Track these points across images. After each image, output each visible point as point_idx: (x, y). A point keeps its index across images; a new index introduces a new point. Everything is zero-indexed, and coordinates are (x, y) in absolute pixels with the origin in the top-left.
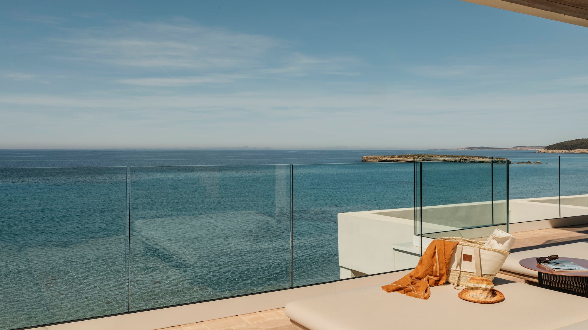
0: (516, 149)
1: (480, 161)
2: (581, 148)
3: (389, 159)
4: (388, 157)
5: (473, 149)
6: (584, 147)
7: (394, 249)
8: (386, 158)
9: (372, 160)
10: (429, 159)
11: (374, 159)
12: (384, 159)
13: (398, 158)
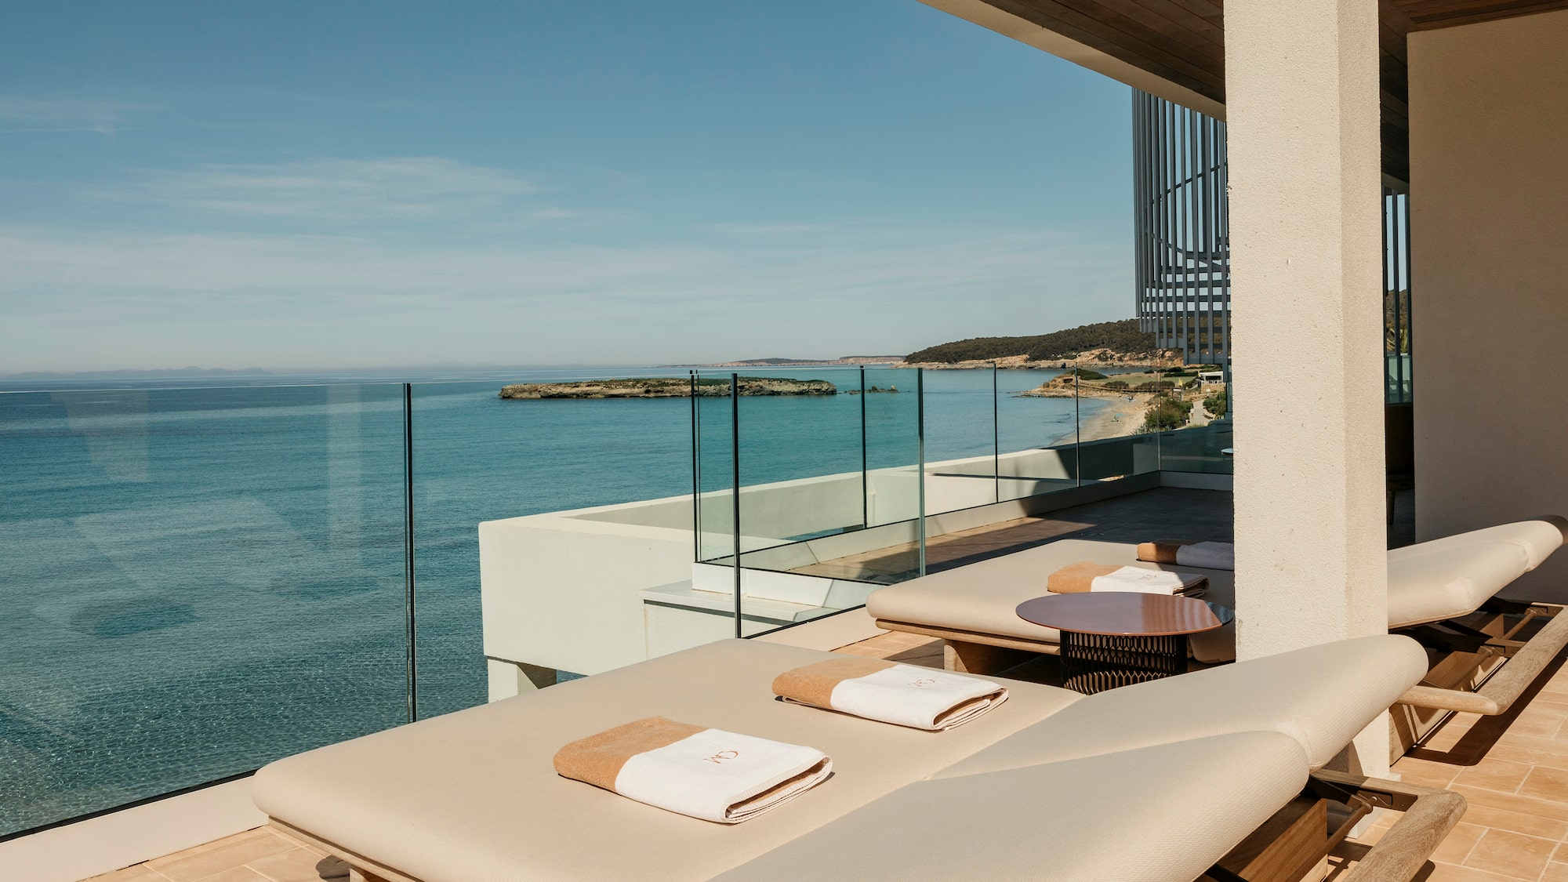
0: (846, 361)
1: (773, 391)
2: (974, 358)
3: (568, 390)
4: (563, 385)
5: (756, 364)
6: (980, 356)
7: (646, 602)
8: (560, 389)
9: (525, 395)
10: (659, 389)
11: (530, 392)
12: (555, 391)
13: (587, 388)
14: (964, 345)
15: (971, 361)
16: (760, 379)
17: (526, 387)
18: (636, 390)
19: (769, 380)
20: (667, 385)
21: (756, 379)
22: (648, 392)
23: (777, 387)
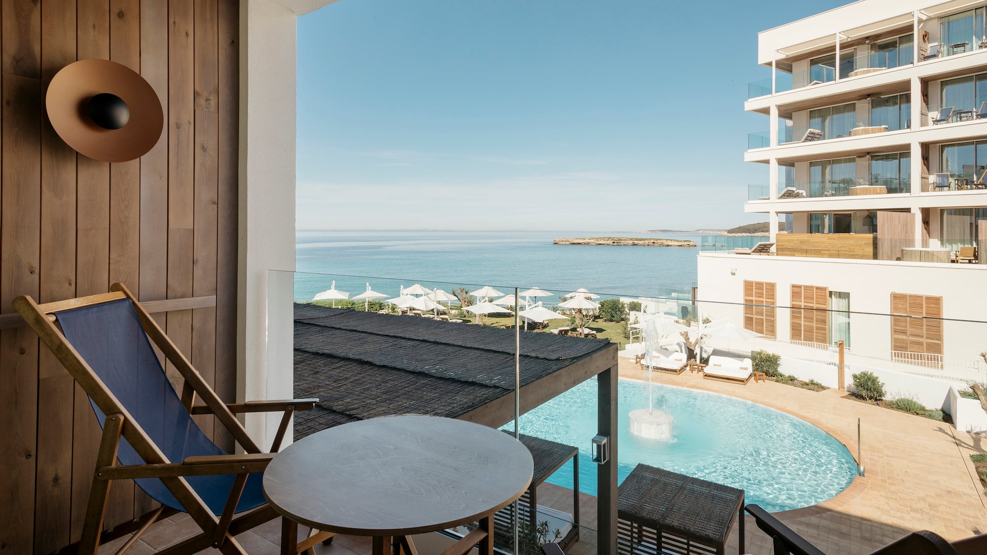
1: (668, 245)
3: (581, 241)
4: (579, 239)
5: (656, 232)
8: (578, 241)
9: (564, 243)
10: (618, 242)
11: (566, 242)
12: (575, 241)
13: (589, 241)
14: (758, 225)
15: (761, 233)
16: (662, 239)
17: (564, 240)
18: (608, 242)
19: (666, 240)
20: (622, 240)
21: (660, 240)
22: (614, 243)
23: (669, 243)
